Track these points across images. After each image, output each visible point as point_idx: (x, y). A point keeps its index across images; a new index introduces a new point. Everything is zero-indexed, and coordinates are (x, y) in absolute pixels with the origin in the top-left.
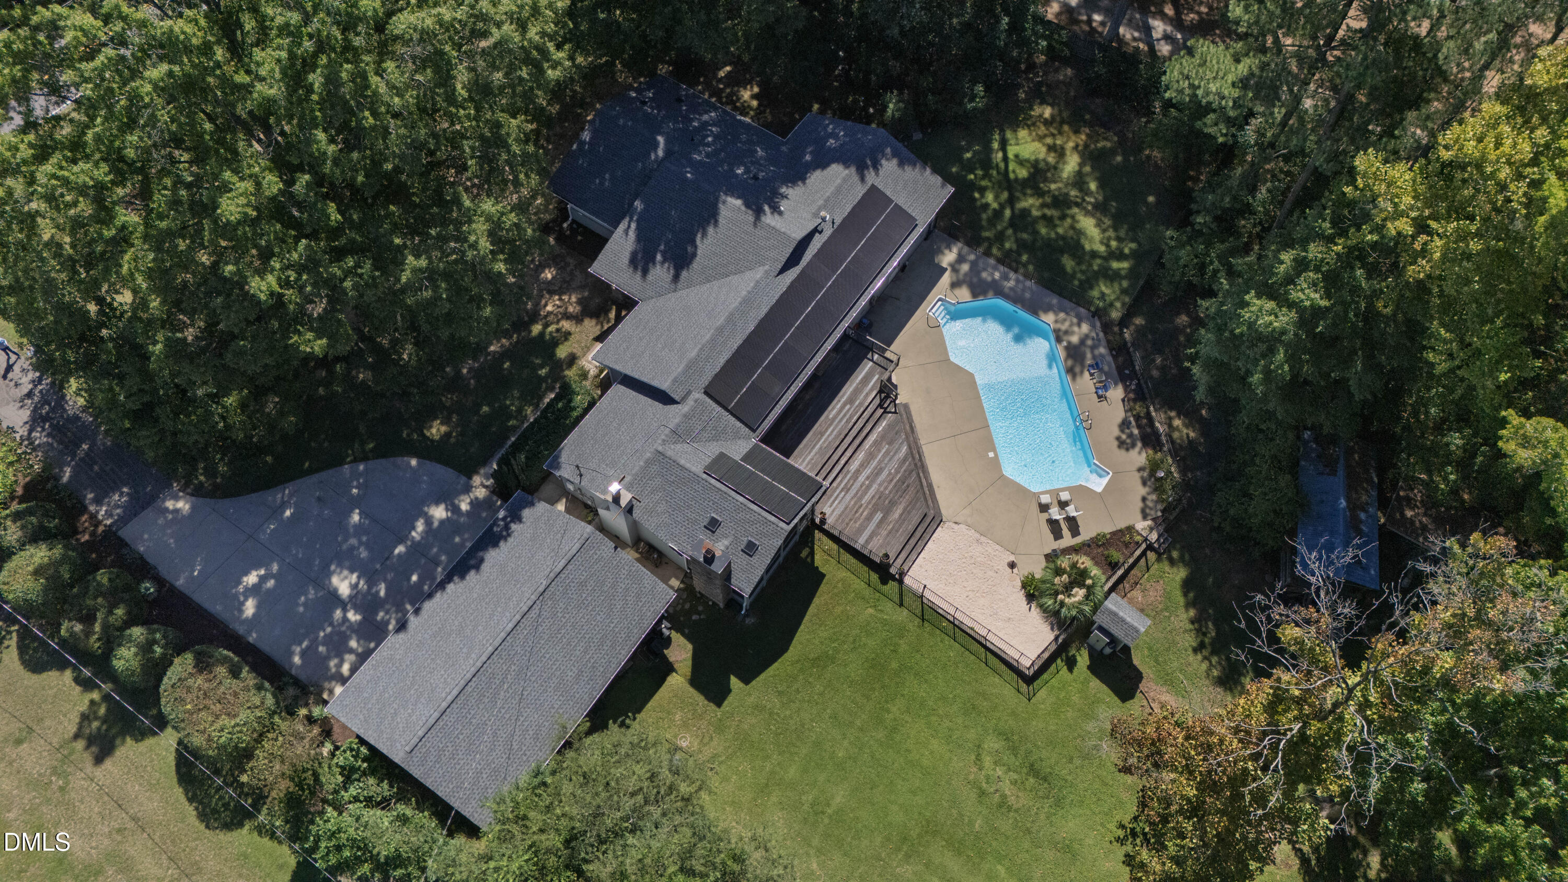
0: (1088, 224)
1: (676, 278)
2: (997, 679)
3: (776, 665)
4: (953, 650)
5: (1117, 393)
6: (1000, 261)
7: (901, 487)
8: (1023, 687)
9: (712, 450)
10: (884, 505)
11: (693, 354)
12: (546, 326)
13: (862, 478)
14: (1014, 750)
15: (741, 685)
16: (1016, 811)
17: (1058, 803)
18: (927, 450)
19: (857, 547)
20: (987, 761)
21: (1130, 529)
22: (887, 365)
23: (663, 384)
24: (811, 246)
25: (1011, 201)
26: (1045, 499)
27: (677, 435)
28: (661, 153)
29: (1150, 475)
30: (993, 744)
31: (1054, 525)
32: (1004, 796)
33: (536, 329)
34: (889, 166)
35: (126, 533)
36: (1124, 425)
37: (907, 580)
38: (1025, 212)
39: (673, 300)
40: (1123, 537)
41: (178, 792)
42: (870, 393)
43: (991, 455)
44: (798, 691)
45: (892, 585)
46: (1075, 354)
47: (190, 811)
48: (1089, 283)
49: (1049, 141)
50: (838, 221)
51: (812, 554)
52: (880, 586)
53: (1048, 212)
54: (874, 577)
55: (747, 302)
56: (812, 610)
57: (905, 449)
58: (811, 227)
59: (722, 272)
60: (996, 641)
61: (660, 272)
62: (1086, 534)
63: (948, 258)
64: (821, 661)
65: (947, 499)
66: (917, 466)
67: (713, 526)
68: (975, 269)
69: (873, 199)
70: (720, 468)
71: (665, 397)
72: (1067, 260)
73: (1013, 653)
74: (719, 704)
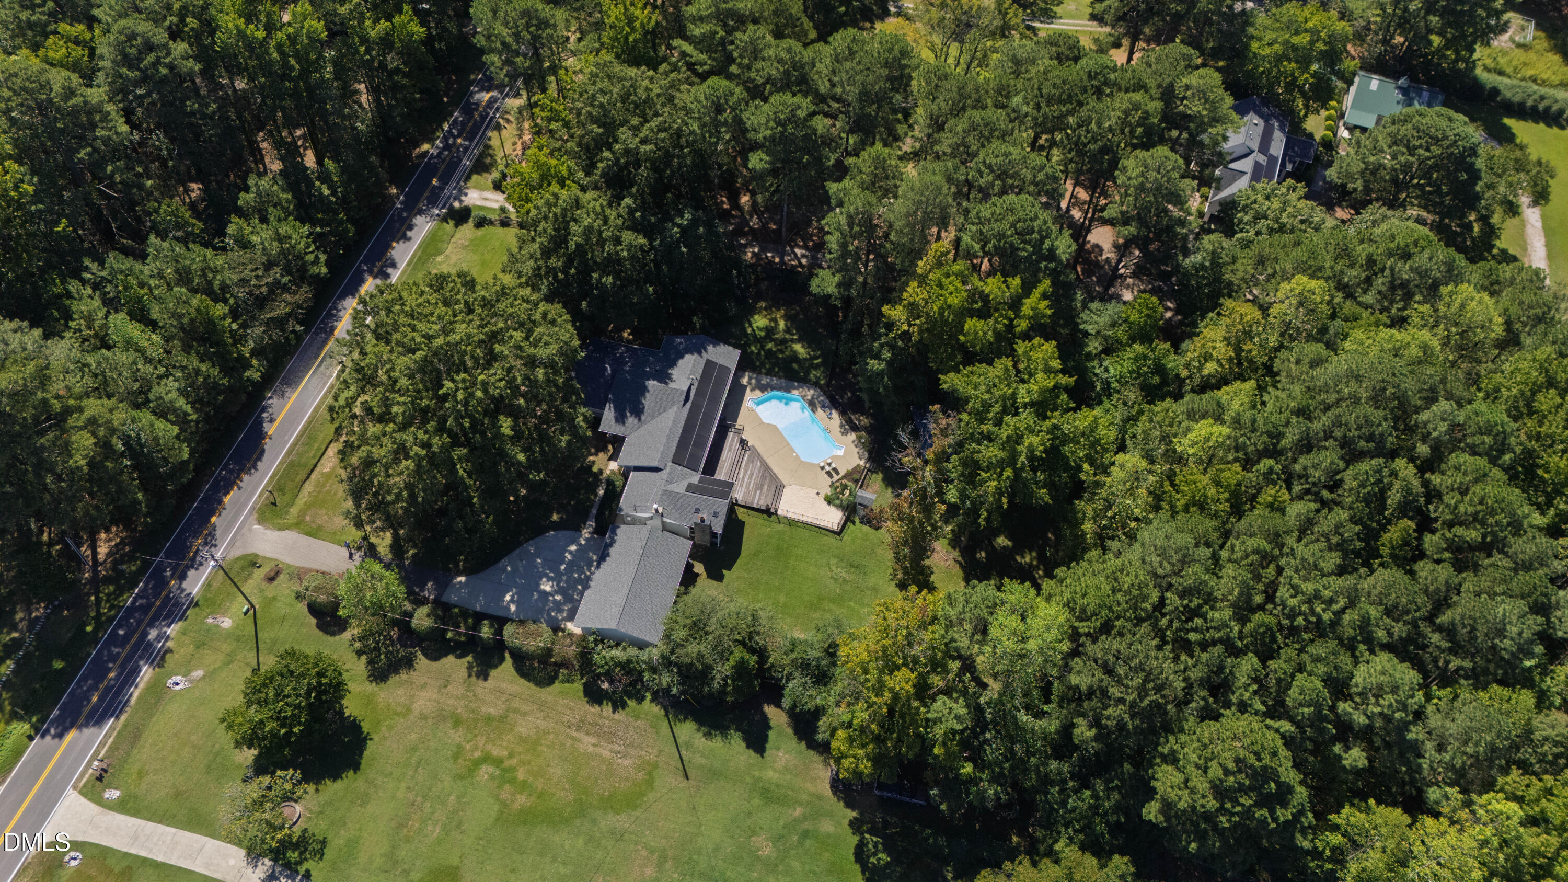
0: (798, 347)
1: (639, 421)
2: (827, 538)
3: (738, 561)
4: (806, 533)
5: (835, 415)
6: (767, 374)
7: (763, 477)
8: (837, 537)
9: (685, 484)
10: (760, 487)
11: (660, 449)
13: (745, 481)
14: (842, 561)
15: (728, 572)
16: (850, 582)
17: (865, 574)
18: (767, 461)
19: (755, 506)
20: (834, 568)
21: (858, 465)
22: (739, 432)
23: (654, 464)
24: (692, 391)
25: (762, 347)
26: (822, 464)
27: (669, 482)
28: (610, 372)
29: (859, 443)
30: (833, 561)
31: (828, 473)
32: (844, 578)
34: (710, 348)
35: (444, 598)
36: (841, 426)
37: (779, 513)
38: (770, 350)
39: (642, 431)
40: (856, 469)
41: (522, 681)
42: (736, 445)
43: (794, 454)
44: (751, 567)
45: (774, 518)
46: (812, 404)
47: (531, 685)
48: (807, 373)
49: (769, 317)
50: (698, 378)
51: (736, 515)
52: (769, 519)
53: (780, 347)
54: (765, 516)
55: (675, 421)
56: (745, 536)
57: (759, 463)
58: (689, 383)
59: (658, 412)
60: (822, 523)
61: (631, 420)
62: (842, 473)
63: (745, 381)
64: (756, 554)
65: (783, 477)
66: (766, 468)
67: (697, 511)
68: (758, 381)
69: (709, 364)
70: (691, 488)
71: (656, 470)
72: (795, 366)
73: (829, 526)
74: (723, 581)
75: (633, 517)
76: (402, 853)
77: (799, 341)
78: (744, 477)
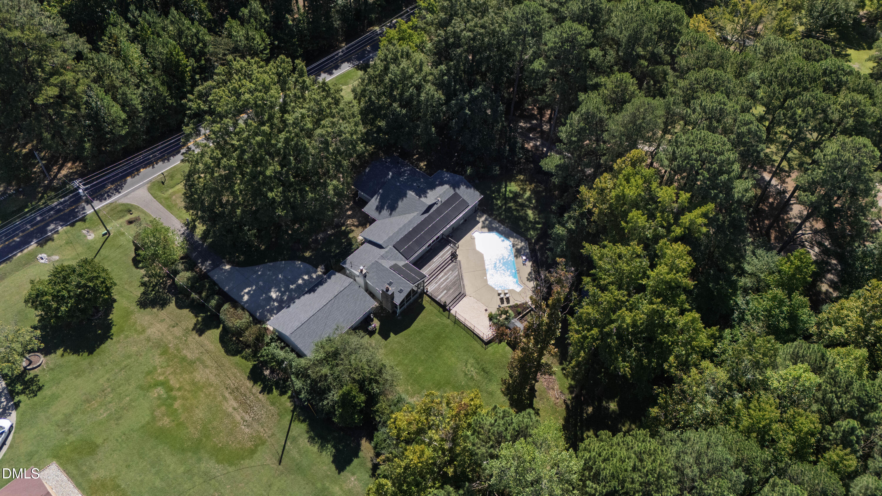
0: (530, 212)
1: (390, 214)
2: (476, 343)
3: (405, 331)
4: (463, 333)
6: (499, 222)
7: (454, 284)
8: (484, 346)
9: (392, 263)
10: (448, 288)
11: (391, 235)
12: (347, 227)
13: (441, 280)
14: (478, 363)
15: (394, 335)
16: (476, 381)
17: (490, 380)
18: (464, 275)
19: (437, 299)
20: (469, 366)
21: (526, 303)
22: (456, 248)
23: (380, 242)
24: (433, 208)
25: (505, 204)
26: (500, 292)
27: (383, 257)
28: (390, 177)
29: (535, 289)
30: (471, 361)
31: (502, 299)
32: (472, 376)
33: (343, 228)
34: (463, 188)
35: (210, 274)
37: (451, 312)
38: (510, 207)
39: (388, 221)
40: (524, 306)
41: (219, 345)
42: (448, 255)
43: (485, 278)
44: (412, 339)
45: (447, 312)
46: (518, 251)
47: (223, 350)
48: (527, 231)
49: (522, 186)
50: (443, 201)
51: (422, 301)
52: (443, 312)
53: (518, 208)
54: (441, 310)
55: (410, 222)
56: (420, 317)
57: (457, 273)
58: (434, 202)
59: (404, 213)
60: (477, 331)
61: (385, 212)
62: (512, 303)
63: (481, 219)
64: (420, 332)
65: (468, 289)
66: (460, 278)
67: (390, 284)
68: (490, 223)
69: (456, 196)
70: (395, 268)
71: (380, 247)
72: (521, 223)
73: (481, 335)
74: (386, 340)
75: (351, 272)
76: (75, 419)
77: (532, 209)
78: (442, 277)
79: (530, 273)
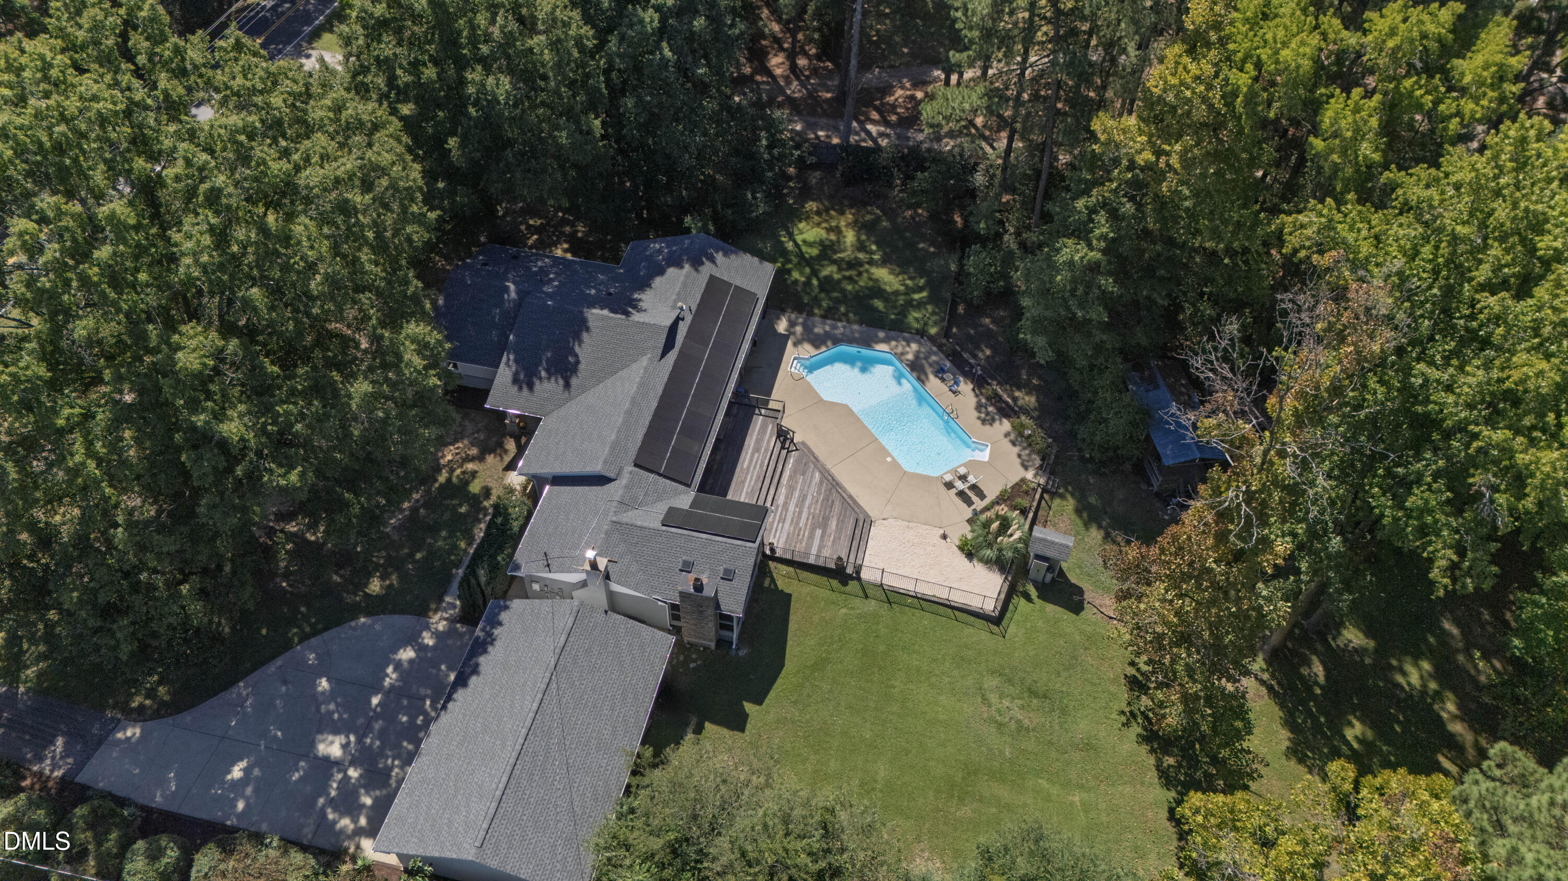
0: (882, 274)
1: (567, 385)
2: (971, 630)
3: (779, 681)
4: (926, 619)
5: (966, 387)
6: (824, 318)
7: (828, 504)
8: (994, 628)
9: (661, 509)
10: (819, 522)
11: (613, 437)
12: (452, 471)
13: (792, 508)
14: (1010, 681)
15: (757, 707)
16: (1034, 730)
17: (1064, 712)
18: (834, 471)
19: (812, 560)
20: (993, 698)
21: (1023, 480)
22: (776, 414)
23: (596, 468)
24: (679, 331)
25: (815, 273)
26: (948, 478)
27: (624, 505)
28: (513, 295)
29: (1019, 437)
30: (991, 682)
31: (961, 494)
32: (1019, 722)
33: (442, 478)
34: (718, 258)
35: (83, 778)
36: (981, 406)
37: (864, 575)
38: (828, 279)
39: (574, 407)
40: (1020, 488)
42: (770, 440)
43: (889, 459)
44: (809, 696)
45: (853, 585)
46: (916, 368)
48: (903, 313)
49: (824, 225)
50: (694, 307)
51: (773, 580)
52: (843, 589)
53: (847, 274)
54: (835, 583)
55: (643, 386)
56: (792, 626)
57: (817, 475)
58: (673, 316)
59: (609, 370)
60: (958, 598)
61: (549, 386)
62: (991, 495)
63: (782, 326)
64: (818, 665)
65: (868, 503)
66: (832, 485)
67: (687, 567)
68: (807, 329)
69: (715, 287)
70: (673, 518)
71: (600, 480)
72: (879, 304)
73: (975, 603)
74: (742, 730)
75: (545, 583)
77: (884, 262)
78: (788, 497)
79: (979, 407)
